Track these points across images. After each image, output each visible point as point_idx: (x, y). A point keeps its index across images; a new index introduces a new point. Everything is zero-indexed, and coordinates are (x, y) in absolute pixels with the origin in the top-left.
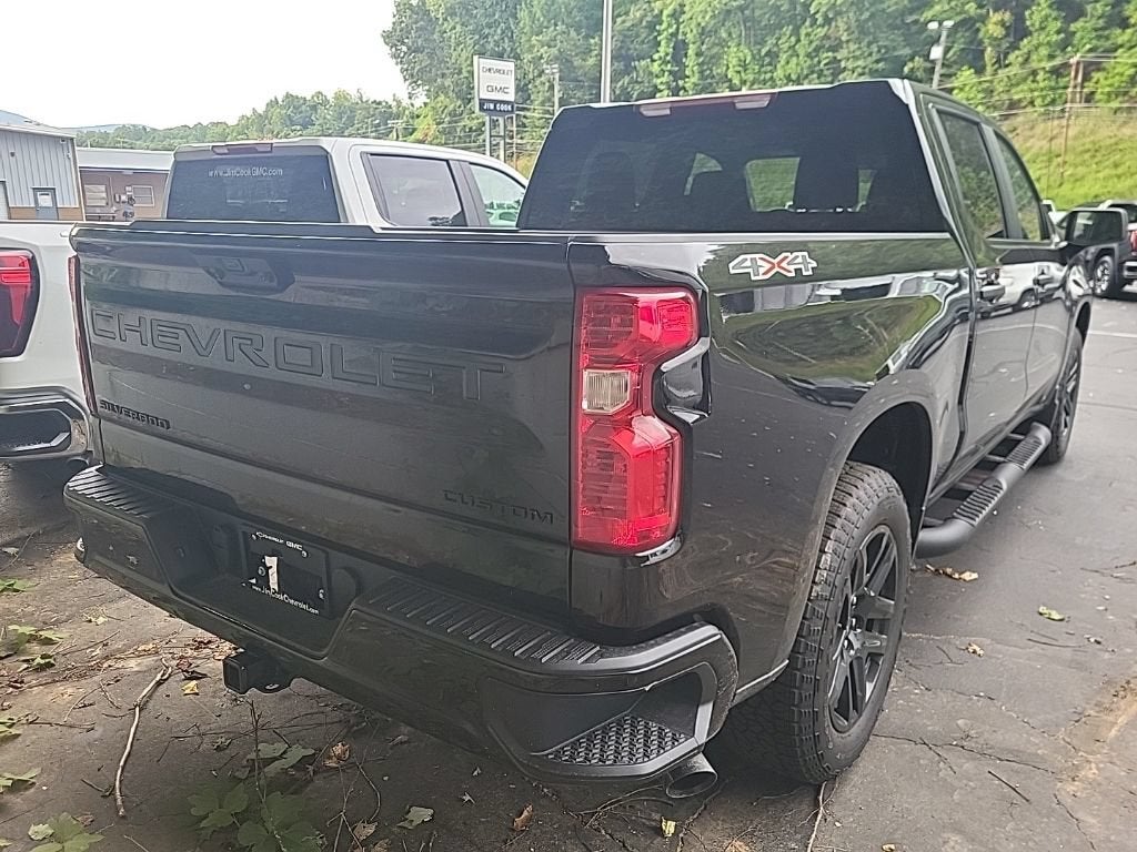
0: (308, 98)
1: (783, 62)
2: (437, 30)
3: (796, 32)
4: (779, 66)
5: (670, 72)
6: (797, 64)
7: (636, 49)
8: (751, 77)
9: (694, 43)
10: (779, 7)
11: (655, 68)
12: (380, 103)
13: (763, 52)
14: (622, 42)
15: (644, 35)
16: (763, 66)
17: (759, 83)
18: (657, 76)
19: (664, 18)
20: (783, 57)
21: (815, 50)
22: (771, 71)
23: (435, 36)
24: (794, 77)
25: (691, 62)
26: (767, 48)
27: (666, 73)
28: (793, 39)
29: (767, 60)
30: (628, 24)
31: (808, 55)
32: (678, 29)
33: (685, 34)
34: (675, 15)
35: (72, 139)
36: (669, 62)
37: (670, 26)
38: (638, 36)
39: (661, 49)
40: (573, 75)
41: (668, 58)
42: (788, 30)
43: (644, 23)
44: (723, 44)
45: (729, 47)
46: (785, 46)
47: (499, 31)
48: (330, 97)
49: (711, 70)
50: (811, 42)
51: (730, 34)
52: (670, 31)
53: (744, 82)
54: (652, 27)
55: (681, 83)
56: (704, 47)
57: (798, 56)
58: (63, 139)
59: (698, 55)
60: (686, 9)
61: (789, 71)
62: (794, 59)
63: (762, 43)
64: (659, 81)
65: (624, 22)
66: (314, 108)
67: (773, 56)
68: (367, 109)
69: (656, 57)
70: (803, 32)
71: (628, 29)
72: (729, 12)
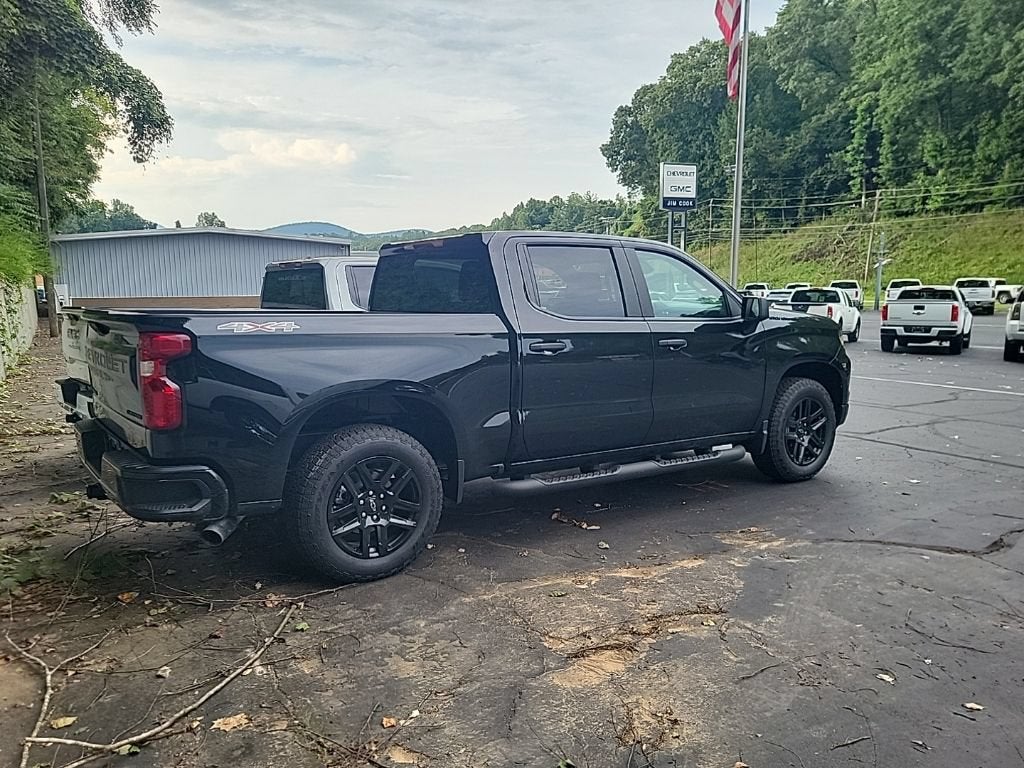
0: (548, 201)
1: (982, 145)
2: (648, 139)
3: (996, 115)
4: (978, 148)
5: (863, 161)
6: (998, 146)
7: (830, 143)
8: (947, 160)
9: (888, 133)
10: (977, 93)
11: (848, 158)
12: (605, 202)
13: (961, 136)
14: (816, 137)
15: (839, 130)
16: (960, 149)
17: (958, 166)
18: (851, 165)
19: (858, 113)
20: (982, 140)
21: (1017, 131)
22: (969, 153)
23: (646, 146)
24: (994, 157)
25: (885, 150)
26: (965, 132)
27: (859, 162)
28: (993, 122)
29: (965, 143)
30: (823, 121)
31: (1010, 136)
32: (872, 121)
33: (879, 125)
34: (869, 109)
35: (349, 246)
36: (862, 152)
37: (864, 119)
38: (833, 130)
39: (855, 141)
40: (768, 170)
41: (862, 148)
42: (986, 114)
43: (840, 119)
44: (919, 131)
45: (925, 134)
46: (984, 130)
47: (701, 137)
48: (565, 199)
49: (906, 157)
50: (1013, 124)
51: (925, 123)
52: (864, 124)
53: (941, 166)
54: (846, 122)
55: (874, 170)
56: (898, 136)
57: (999, 138)
58: (343, 246)
59: (892, 143)
60: (880, 102)
61: (988, 152)
62: (994, 142)
63: (960, 129)
64: (852, 169)
65: (819, 119)
66: (551, 210)
67: (972, 139)
68: (594, 208)
69: (849, 148)
70: (1004, 114)
71: (824, 125)
72: (923, 102)
